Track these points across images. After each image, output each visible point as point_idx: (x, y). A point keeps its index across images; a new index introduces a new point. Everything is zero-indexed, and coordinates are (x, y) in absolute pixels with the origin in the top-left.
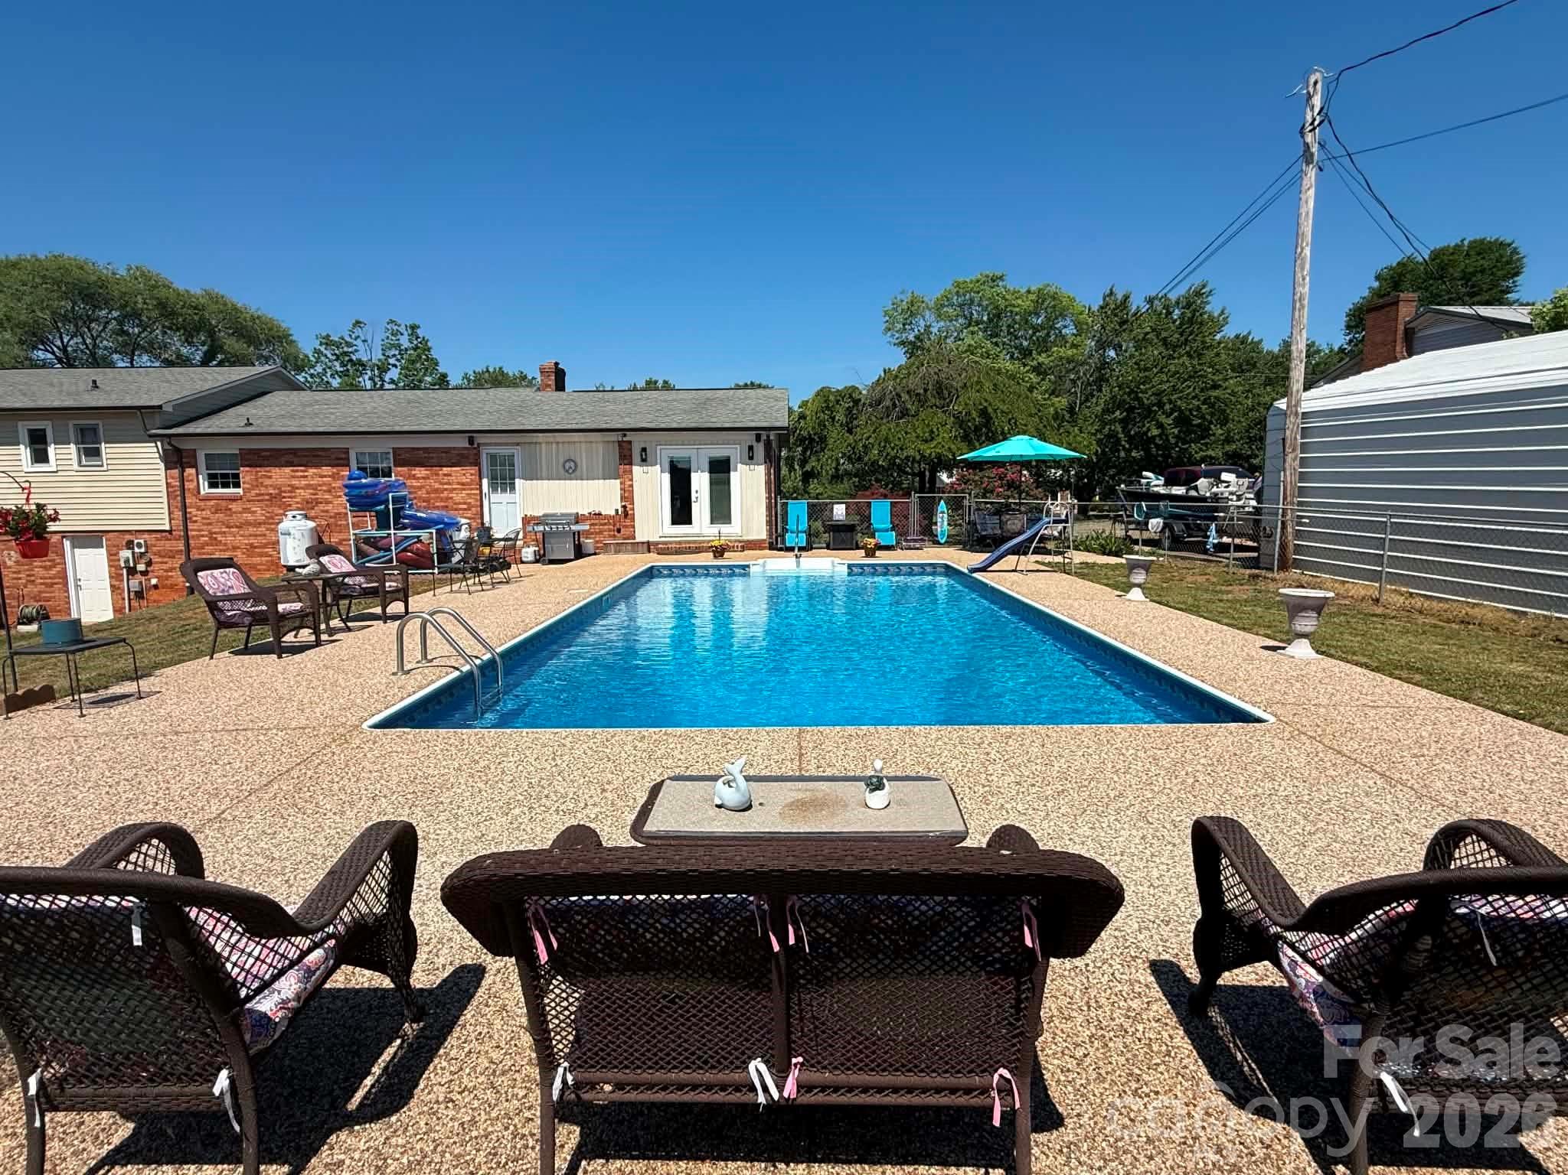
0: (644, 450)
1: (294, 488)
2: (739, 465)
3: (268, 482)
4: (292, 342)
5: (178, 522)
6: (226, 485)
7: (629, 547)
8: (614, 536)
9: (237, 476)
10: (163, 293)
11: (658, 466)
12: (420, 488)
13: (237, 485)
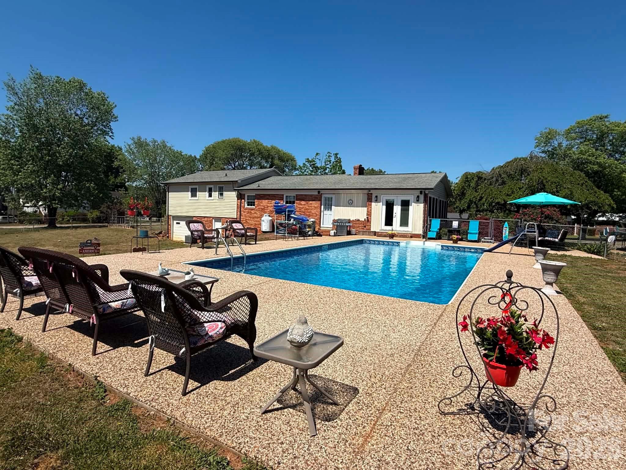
0: (376, 197)
1: (268, 206)
2: (413, 203)
3: (261, 205)
4: (295, 160)
5: (238, 216)
6: (251, 205)
7: (367, 233)
8: (363, 229)
9: (254, 202)
10: (259, 147)
11: (381, 203)
12: (302, 208)
13: (254, 205)
